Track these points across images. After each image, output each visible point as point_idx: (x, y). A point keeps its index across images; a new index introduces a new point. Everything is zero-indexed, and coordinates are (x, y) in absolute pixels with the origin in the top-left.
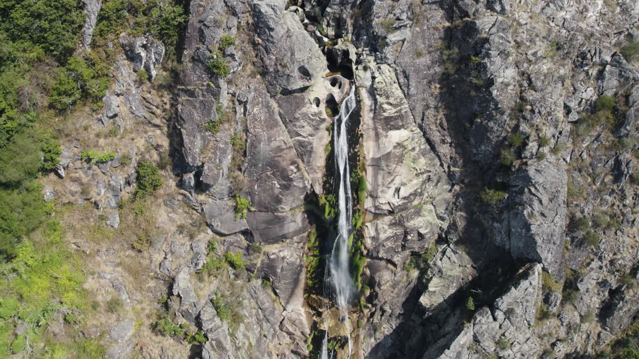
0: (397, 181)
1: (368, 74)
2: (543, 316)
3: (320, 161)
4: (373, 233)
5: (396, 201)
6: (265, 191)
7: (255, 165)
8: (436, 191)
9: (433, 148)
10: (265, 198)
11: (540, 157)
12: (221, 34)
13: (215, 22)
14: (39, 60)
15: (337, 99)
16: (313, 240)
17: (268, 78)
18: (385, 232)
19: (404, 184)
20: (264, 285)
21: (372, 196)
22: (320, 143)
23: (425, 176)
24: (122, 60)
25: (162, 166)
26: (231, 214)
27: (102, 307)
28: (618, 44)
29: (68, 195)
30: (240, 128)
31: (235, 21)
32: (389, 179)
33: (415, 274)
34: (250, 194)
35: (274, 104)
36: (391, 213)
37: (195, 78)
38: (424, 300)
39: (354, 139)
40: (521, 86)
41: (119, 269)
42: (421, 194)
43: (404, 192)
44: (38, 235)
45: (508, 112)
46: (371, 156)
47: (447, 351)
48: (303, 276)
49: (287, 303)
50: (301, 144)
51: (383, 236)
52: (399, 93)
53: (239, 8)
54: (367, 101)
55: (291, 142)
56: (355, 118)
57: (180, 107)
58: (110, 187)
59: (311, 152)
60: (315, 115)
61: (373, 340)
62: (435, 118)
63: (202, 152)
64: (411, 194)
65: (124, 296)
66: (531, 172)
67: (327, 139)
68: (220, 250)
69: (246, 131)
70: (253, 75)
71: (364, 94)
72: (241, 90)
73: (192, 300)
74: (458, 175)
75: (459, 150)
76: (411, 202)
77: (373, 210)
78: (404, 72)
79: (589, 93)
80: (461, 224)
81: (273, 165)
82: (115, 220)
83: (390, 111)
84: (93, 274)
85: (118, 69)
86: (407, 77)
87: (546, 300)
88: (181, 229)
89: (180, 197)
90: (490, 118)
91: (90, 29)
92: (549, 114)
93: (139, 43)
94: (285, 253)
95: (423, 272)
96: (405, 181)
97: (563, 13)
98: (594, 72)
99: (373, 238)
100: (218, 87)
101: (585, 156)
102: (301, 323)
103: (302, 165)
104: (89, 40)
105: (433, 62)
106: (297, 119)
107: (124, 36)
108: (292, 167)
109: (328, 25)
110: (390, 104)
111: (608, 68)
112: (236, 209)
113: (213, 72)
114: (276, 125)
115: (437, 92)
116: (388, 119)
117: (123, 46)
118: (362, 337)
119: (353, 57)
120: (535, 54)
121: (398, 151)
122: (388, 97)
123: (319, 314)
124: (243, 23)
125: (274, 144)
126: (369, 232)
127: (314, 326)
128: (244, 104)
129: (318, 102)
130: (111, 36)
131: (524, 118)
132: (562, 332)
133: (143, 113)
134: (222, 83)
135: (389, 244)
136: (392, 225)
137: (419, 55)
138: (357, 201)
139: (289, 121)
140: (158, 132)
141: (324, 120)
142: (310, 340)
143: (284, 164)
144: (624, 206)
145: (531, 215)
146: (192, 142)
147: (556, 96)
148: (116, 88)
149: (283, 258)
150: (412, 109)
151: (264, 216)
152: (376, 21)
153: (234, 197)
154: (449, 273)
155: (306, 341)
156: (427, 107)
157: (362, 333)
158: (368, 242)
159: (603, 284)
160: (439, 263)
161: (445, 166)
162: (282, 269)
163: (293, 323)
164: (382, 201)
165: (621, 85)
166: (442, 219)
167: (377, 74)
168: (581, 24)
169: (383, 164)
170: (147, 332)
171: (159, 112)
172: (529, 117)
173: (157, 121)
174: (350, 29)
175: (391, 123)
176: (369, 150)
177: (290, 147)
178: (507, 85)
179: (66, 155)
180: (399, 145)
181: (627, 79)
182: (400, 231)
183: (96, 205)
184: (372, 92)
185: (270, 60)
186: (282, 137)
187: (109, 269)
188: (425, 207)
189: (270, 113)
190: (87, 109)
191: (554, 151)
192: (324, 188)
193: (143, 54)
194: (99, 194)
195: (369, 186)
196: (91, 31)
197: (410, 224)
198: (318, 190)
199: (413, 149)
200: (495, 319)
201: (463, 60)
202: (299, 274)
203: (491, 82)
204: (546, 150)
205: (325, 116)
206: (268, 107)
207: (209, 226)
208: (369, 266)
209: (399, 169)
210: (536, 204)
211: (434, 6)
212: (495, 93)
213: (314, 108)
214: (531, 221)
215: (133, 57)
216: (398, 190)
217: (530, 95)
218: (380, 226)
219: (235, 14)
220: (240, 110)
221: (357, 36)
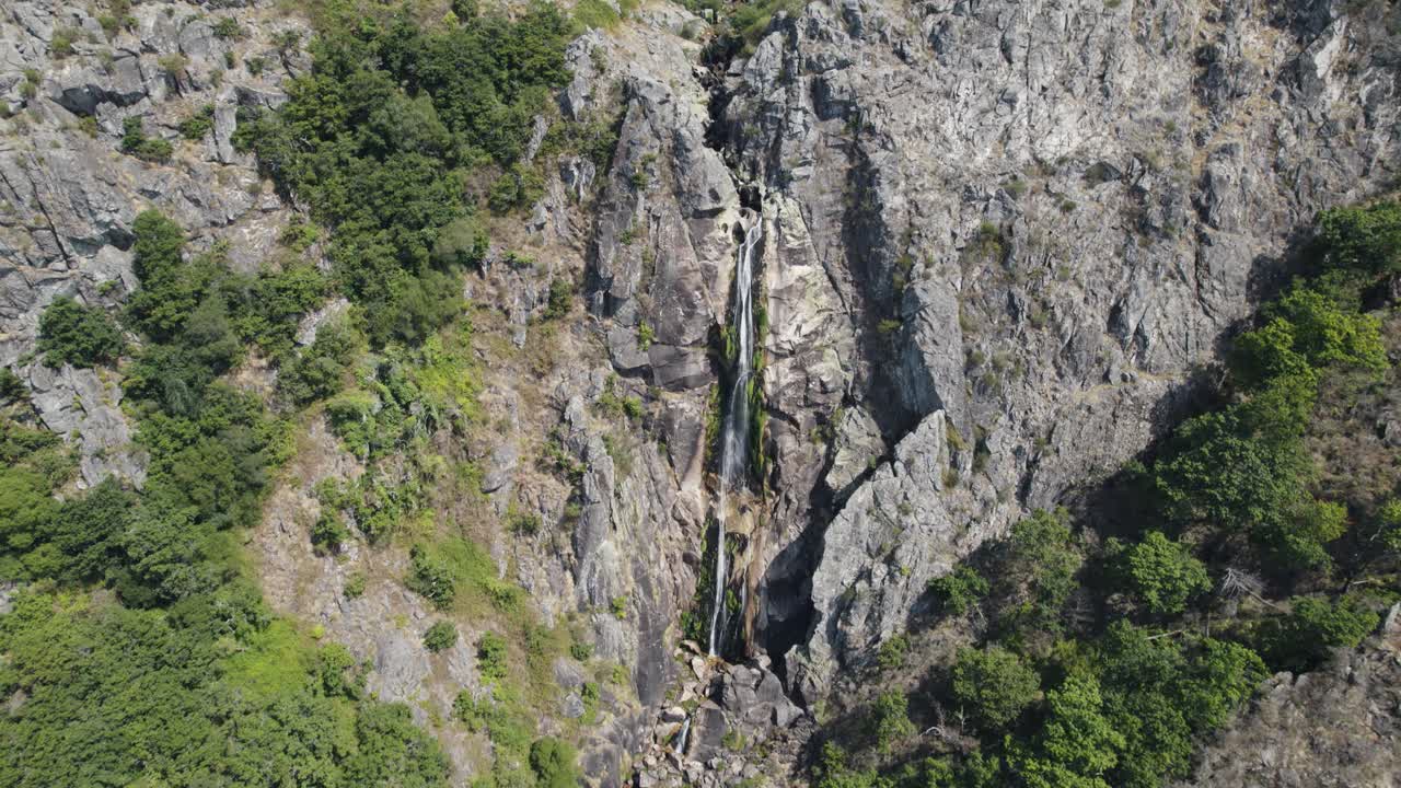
0: (799, 318)
1: (775, 207)
2: (951, 482)
3: (723, 287)
4: (773, 378)
5: (797, 340)
6: (669, 318)
7: (663, 286)
8: (839, 334)
9: (835, 287)
10: (669, 327)
11: (926, 277)
12: (644, 151)
13: (641, 140)
14: (488, 164)
15: (744, 227)
16: (715, 395)
17: (683, 199)
18: (786, 377)
19: (805, 321)
20: (660, 451)
21: (773, 332)
22: (724, 268)
23: (826, 314)
24: (556, 176)
25: (575, 292)
26: (633, 345)
27: (491, 425)
28: (1003, 184)
29: (485, 297)
30: (652, 244)
31: (657, 142)
32: (791, 315)
33: (822, 448)
34: (654, 320)
35: (685, 226)
36: (792, 353)
37: (618, 191)
38: (831, 479)
39: (758, 268)
40: (909, 212)
41: (516, 392)
42: (823, 335)
43: (805, 330)
44: (449, 331)
45: (899, 237)
46: (773, 287)
47: (842, 511)
48: (702, 441)
49: (683, 478)
50: (707, 268)
51: (784, 382)
52: (802, 226)
53: (663, 132)
54: (772, 232)
55: (698, 265)
56: (760, 247)
57: (600, 222)
58: (523, 297)
59: (716, 276)
60: (722, 239)
61: (776, 547)
62: (837, 255)
63: (614, 263)
64: (812, 332)
65: (515, 420)
66: (918, 292)
67: (731, 265)
68: (619, 392)
69: (657, 246)
70: (669, 195)
71: (770, 226)
72: (656, 206)
73: (582, 427)
74: (859, 316)
75: (860, 289)
76: (812, 341)
77: (774, 349)
78: (807, 206)
79: (975, 223)
80: (865, 375)
81: (679, 288)
82: (521, 337)
83: (793, 244)
84: (490, 386)
85: (551, 184)
86: (810, 212)
87: (954, 464)
88: (583, 356)
89: (587, 323)
90: (883, 244)
91: (535, 144)
92: (935, 238)
93: (574, 161)
94: (685, 405)
95: (830, 446)
96: (806, 317)
97: (951, 155)
98: (981, 206)
99: (774, 383)
100: (636, 198)
101: (977, 287)
102: (696, 506)
103: (707, 292)
104: (532, 155)
105: (836, 202)
106: (705, 242)
107: (562, 157)
108: (697, 293)
109: (744, 170)
110: (793, 236)
111: (992, 201)
112: (640, 339)
113: (634, 184)
114: (685, 244)
115: (839, 229)
116: (791, 251)
117: (559, 164)
118: (764, 539)
119: (763, 192)
120: (922, 186)
121: (800, 285)
122: (791, 229)
123: (716, 499)
124: (665, 146)
125: (683, 264)
126: (770, 376)
127: (710, 514)
128: (657, 219)
129: (725, 227)
130: (551, 156)
131: (913, 243)
132: (976, 508)
133: (566, 234)
134: (640, 194)
135: (790, 392)
136: (793, 368)
137: (822, 193)
138: (758, 336)
139: (698, 244)
140: (577, 256)
141: (729, 245)
142: (704, 533)
143: (690, 288)
144: (1028, 352)
145: (923, 342)
146: (606, 253)
147: (943, 224)
148: (548, 201)
149: (682, 410)
150: (816, 246)
151: (665, 350)
152: (783, 159)
153: (639, 325)
154: (857, 442)
155: (699, 536)
156: (830, 244)
157: (765, 533)
158: (769, 388)
159: (1018, 452)
160: (845, 428)
161: (847, 305)
162: (680, 427)
163: (688, 508)
164: (783, 338)
165: (1006, 218)
166: (847, 370)
167: (782, 207)
168: (969, 165)
169: (785, 297)
170: (529, 467)
171: (581, 235)
172: (916, 240)
173: (578, 244)
174: (763, 172)
175: (794, 256)
176: (772, 281)
177: (696, 271)
178: (896, 211)
179: (493, 252)
180: (801, 279)
181: (1010, 211)
182: (802, 376)
183: (507, 313)
184: (778, 224)
185: (685, 182)
186: (689, 257)
187: (506, 388)
188: (827, 351)
189: (681, 232)
190: (519, 217)
191: (942, 273)
192: (726, 318)
193: (576, 173)
194: (513, 302)
195: (770, 319)
196: (536, 146)
197: (812, 369)
198: (721, 320)
199: (815, 284)
200: (895, 474)
201: (861, 195)
202: (697, 436)
203: (881, 207)
204: (932, 271)
205: (731, 240)
206: (679, 226)
207: (612, 357)
208: (771, 425)
209: (800, 305)
210: (927, 328)
211: (838, 151)
212: (884, 216)
213: (721, 234)
214: (924, 348)
215: (566, 177)
216: (799, 328)
217: (917, 221)
218: (781, 368)
219: (659, 138)
220: (654, 226)
221: (768, 177)
